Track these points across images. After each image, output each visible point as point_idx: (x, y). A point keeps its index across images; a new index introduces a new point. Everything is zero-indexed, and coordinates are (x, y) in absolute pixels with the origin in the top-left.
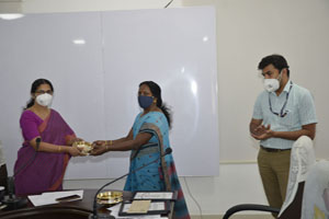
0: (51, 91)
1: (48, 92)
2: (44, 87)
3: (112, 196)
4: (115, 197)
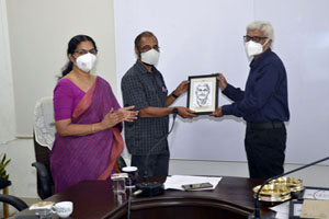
0: (94, 51)
1: (91, 52)
2: (85, 45)
3: (275, 190)
4: (278, 193)
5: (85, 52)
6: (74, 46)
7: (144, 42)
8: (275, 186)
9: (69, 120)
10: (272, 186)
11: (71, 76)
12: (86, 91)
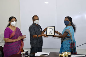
3: (64, 55)
4: (65, 56)
5: (13, 21)
6: (11, 19)
7: (35, 18)
8: (64, 54)
9: (8, 38)
10: (63, 54)
11: (10, 27)
12: (13, 31)
